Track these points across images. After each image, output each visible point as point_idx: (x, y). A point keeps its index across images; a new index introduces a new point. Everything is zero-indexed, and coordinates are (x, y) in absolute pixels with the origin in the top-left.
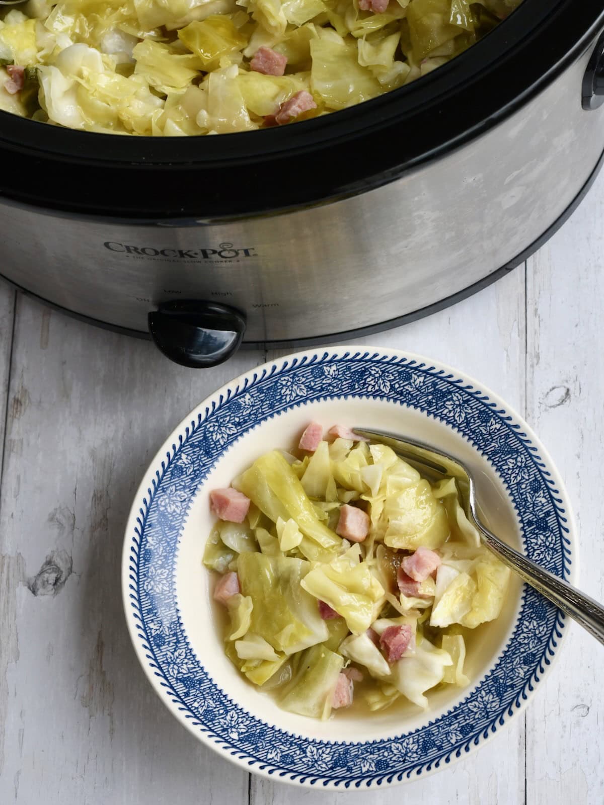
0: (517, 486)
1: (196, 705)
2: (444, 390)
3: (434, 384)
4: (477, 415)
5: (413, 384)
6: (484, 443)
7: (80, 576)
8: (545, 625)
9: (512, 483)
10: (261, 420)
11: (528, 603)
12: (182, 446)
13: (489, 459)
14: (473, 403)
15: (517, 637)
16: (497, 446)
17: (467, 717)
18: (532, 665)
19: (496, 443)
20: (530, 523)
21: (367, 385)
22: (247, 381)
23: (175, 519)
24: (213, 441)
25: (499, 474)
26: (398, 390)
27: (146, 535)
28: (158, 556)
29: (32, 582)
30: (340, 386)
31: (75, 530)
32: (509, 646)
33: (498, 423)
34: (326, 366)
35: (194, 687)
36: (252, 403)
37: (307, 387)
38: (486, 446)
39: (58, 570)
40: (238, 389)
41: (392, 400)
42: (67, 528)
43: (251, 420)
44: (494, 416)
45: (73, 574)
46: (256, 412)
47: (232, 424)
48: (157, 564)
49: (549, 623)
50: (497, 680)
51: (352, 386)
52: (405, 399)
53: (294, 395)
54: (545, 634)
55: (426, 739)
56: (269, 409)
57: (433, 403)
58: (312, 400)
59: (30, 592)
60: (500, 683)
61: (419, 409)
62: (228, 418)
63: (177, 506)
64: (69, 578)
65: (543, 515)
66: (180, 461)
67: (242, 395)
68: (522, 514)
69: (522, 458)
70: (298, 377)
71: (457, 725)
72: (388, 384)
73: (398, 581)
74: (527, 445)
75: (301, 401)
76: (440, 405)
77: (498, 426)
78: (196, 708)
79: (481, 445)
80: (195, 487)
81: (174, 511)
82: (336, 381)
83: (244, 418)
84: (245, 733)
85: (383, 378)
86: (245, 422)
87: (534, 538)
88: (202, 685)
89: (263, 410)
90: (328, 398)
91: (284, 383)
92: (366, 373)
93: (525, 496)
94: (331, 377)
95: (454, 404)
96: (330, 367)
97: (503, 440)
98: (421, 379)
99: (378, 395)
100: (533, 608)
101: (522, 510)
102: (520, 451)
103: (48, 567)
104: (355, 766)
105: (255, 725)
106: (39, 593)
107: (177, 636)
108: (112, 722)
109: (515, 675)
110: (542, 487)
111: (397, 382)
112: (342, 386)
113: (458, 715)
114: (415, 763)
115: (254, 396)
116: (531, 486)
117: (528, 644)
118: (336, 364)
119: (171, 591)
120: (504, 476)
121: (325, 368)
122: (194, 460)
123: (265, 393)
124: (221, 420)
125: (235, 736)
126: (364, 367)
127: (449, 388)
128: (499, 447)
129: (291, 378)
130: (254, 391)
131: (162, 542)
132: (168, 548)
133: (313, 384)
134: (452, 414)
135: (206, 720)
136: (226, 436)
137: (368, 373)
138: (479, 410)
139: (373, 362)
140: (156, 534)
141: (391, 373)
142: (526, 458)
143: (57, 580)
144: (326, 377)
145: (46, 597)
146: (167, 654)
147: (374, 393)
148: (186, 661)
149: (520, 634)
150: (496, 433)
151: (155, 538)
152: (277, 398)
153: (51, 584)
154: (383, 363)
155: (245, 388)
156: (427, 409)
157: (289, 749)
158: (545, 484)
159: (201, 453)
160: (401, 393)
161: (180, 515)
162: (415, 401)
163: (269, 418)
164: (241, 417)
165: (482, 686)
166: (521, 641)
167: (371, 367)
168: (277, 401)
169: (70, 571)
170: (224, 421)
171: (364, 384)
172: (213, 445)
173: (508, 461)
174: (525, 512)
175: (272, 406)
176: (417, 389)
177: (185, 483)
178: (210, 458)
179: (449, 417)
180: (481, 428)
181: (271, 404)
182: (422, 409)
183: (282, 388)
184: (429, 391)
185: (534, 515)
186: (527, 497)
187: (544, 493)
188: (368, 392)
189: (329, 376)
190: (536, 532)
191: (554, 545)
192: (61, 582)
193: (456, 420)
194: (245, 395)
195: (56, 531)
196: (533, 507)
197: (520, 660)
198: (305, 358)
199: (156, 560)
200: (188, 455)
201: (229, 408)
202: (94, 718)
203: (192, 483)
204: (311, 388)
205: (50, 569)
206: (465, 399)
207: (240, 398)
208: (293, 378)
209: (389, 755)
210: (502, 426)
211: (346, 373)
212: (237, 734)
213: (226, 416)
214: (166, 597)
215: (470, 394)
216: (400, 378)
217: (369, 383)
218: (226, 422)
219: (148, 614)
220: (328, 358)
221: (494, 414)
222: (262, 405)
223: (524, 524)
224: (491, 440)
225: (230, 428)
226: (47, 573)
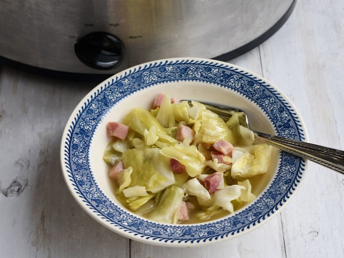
0: (271, 111)
1: (103, 210)
2: (229, 74)
3: (224, 72)
4: (247, 83)
5: (212, 73)
6: (252, 96)
7: (32, 187)
8: (295, 167)
9: (268, 111)
10: (133, 91)
11: (283, 160)
12: (92, 100)
13: (255, 102)
14: (244, 78)
15: (279, 174)
16: (259, 96)
17: (256, 210)
18: (290, 184)
19: (258, 94)
20: (280, 126)
21: (189, 75)
22: (126, 73)
23: (89, 132)
24: (109, 99)
25: (261, 108)
26: (205, 76)
27: (74, 138)
28: (80, 147)
29: (6, 191)
30: (174, 76)
31: (30, 167)
32: (276, 179)
33: (258, 85)
34: (167, 67)
35: (101, 203)
36: (129, 83)
37: (157, 76)
38: (253, 96)
39: (20, 185)
40: (121, 77)
41: (202, 81)
42: (25, 166)
43: (128, 91)
44: (256, 83)
45: (28, 186)
46: (131, 88)
47: (119, 92)
48: (79, 151)
49: (296, 165)
50: (271, 193)
51: (180, 76)
52: (208, 80)
53: (151, 80)
54: (295, 170)
55: (235, 221)
56: (138, 86)
57: (224, 80)
58: (160, 83)
59: (4, 196)
60: (273, 194)
61: (216, 84)
62: (116, 90)
63: (90, 127)
64: (26, 188)
65: (287, 121)
66: (91, 107)
67: (124, 79)
68: (275, 123)
69: (273, 99)
70: (153, 72)
71: (251, 213)
72: (199, 74)
73: (211, 155)
74: (275, 93)
75: (154, 83)
76: (227, 81)
77: (258, 87)
78: (103, 212)
79: (250, 96)
80: (99, 119)
81: (88, 129)
82: (173, 73)
83: (124, 90)
84: (131, 223)
85: (197, 71)
86: (125, 92)
87: (283, 132)
88: (106, 203)
89: (135, 87)
90: (169, 82)
91: (145, 74)
92: (188, 69)
93: (276, 115)
94: (170, 72)
95: (235, 80)
96: (169, 67)
97: (262, 92)
98: (217, 70)
99: (194, 79)
100: (287, 161)
101: (275, 122)
102: (271, 96)
103: (14, 184)
104: (195, 234)
105: (137, 220)
106: (9, 195)
107: (91, 182)
108: (49, 252)
109: (281, 189)
110: (285, 109)
111: (204, 73)
112: (175, 75)
113: (252, 209)
114: (230, 230)
115: (130, 80)
116: (278, 110)
117: (286, 176)
118: (172, 66)
119: (87, 163)
120: (264, 109)
121: (166, 68)
122: (99, 107)
123: (136, 79)
124: (113, 90)
125: (126, 224)
126: (187, 67)
127: (232, 73)
128: (260, 96)
129: (149, 72)
130: (130, 78)
131: (82, 142)
132: (85, 145)
133: (160, 75)
134: (234, 84)
135: (109, 217)
136: (115, 98)
137: (189, 69)
138: (248, 81)
139: (191, 64)
140: (79, 138)
141: (201, 69)
142: (275, 99)
143: (19, 189)
144: (167, 72)
145: (13, 198)
146: (86, 189)
147: (192, 78)
148: (96, 193)
149: (281, 172)
150: (258, 90)
151: (78, 139)
152: (142, 81)
153: (15, 191)
154: (196, 64)
155: (125, 76)
156: (220, 84)
157: (157, 229)
158: (286, 108)
159: (102, 104)
160: (207, 77)
161: (92, 131)
162: (214, 80)
163: (138, 90)
164: (123, 90)
165: (263, 196)
166: (282, 175)
167: (190, 66)
168: (142, 83)
169: (27, 185)
170: (114, 91)
171: (187, 74)
172: (109, 101)
173: (265, 101)
174: (277, 122)
175: (139, 85)
176: (215, 75)
177: (94, 117)
178: (107, 107)
179: (232, 86)
180: (250, 89)
181: (139, 84)
182: (218, 84)
183: (144, 77)
184: (221, 75)
185: (282, 122)
186: (277, 115)
187: (286, 112)
188: (189, 78)
189: (168, 71)
190: (284, 129)
191: (294, 133)
192: (21, 190)
193: (236, 87)
194: (125, 79)
195: (19, 168)
196: (281, 119)
197: (283, 183)
198: (156, 63)
199: (79, 149)
200: (96, 104)
201: (117, 85)
202: (39, 251)
203: (98, 117)
204: (160, 77)
205: (15, 185)
206: (240, 77)
207: (123, 81)
208: (150, 72)
209: (214, 229)
210: (261, 86)
211: (177, 70)
212: (127, 223)
213: (115, 89)
214: (85, 165)
215: (242, 74)
216: (205, 71)
217: (190, 74)
218: (116, 91)
219: (75, 171)
220: (168, 63)
221: (256, 82)
222: (134, 84)
223: (277, 127)
224: (255, 93)
225: (117, 94)
226: (14, 186)
